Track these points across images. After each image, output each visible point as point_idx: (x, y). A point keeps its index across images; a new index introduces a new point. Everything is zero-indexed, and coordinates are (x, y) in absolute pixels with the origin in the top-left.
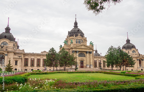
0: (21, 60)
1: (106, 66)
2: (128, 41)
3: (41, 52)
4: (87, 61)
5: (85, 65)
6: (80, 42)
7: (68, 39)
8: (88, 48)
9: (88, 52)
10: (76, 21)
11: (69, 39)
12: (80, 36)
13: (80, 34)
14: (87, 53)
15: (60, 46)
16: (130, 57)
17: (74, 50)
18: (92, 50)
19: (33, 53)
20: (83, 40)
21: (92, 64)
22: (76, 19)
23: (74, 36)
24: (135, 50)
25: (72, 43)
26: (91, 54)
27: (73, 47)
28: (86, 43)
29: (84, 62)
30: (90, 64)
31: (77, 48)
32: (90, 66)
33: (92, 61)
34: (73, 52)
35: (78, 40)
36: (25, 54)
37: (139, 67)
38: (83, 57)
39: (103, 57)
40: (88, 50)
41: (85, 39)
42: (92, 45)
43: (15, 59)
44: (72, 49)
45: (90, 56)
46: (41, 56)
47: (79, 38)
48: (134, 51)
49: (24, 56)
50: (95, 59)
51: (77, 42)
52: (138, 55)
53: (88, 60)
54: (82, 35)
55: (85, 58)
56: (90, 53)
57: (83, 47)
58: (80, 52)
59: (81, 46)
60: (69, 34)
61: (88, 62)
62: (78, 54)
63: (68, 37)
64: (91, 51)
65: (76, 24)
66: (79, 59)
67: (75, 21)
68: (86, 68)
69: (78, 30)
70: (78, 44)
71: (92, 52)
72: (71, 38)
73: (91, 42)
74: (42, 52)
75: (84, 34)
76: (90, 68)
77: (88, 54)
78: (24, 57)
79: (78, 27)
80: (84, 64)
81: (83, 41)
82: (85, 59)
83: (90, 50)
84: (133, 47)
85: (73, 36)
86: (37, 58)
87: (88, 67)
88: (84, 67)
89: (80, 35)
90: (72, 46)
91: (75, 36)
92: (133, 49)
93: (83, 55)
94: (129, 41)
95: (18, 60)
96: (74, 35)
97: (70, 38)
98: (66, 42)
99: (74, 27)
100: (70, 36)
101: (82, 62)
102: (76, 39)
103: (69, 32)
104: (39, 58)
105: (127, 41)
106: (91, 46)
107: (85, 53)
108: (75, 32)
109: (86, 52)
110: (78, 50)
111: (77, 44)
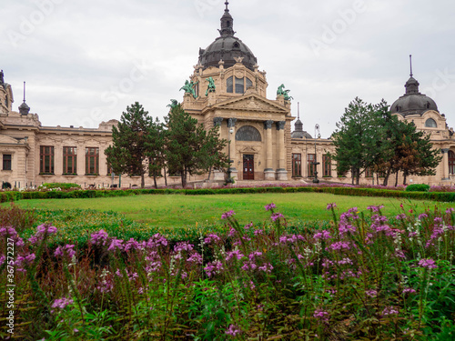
0: (23, 152)
1: (334, 174)
2: (412, 86)
3: (101, 125)
4: (266, 155)
5: (258, 169)
6: (243, 86)
7: (199, 78)
8: (271, 109)
9: (270, 122)
10: (227, 10)
11: (203, 77)
12: (242, 66)
13: (240, 59)
14: (266, 128)
15: (171, 103)
17: (219, 114)
18: (286, 114)
19: (72, 127)
20: (253, 80)
21: (283, 165)
22: (227, 3)
23: (221, 67)
24: (436, 118)
25: (212, 89)
26: (282, 131)
27: (217, 106)
28: (265, 92)
29: (257, 159)
30: (279, 166)
31: (231, 106)
32: (277, 174)
33: (283, 155)
34: (217, 122)
35: (234, 82)
36: (40, 132)
37: (447, 176)
38: (251, 140)
39: (325, 143)
40: (269, 117)
41: (261, 76)
42: (287, 99)
43: (3, 150)
44: (213, 110)
45: (276, 137)
46: (100, 139)
47: (238, 70)
48: (431, 122)
49: (39, 136)
50: (296, 150)
51: (230, 90)
52: (447, 134)
53: (270, 151)
54: (250, 61)
55: (259, 143)
56: (277, 125)
57: (252, 105)
58: (242, 125)
59: (244, 103)
60: (201, 58)
61: (270, 158)
62: (233, 130)
63: (197, 71)
64: (282, 118)
65: (227, 21)
66: (239, 148)
67: (223, 13)
68: (264, 179)
69: (237, 44)
70: (234, 94)
71: (283, 123)
72: (208, 71)
73: (282, 86)
74: (103, 124)
75: (255, 59)
76: (277, 178)
77: (269, 130)
78: (38, 140)
79: (233, 33)
80: (256, 165)
81: (254, 84)
82: (258, 149)
83: (277, 117)
84: (430, 106)
85: (218, 67)
86: (85, 145)
87: (271, 175)
88: (255, 177)
89: (243, 63)
90: (212, 100)
91: (225, 67)
92: (428, 115)
93: (252, 132)
94: (416, 84)
95: (11, 150)
96: (221, 62)
97: (205, 73)
98: (191, 88)
99: (221, 32)
100: (206, 66)
101: (248, 160)
102: (227, 76)
103: (201, 52)
104: (92, 143)
105: (407, 85)
106: (281, 102)
107: (259, 127)
108: (223, 53)
109: (265, 124)
110: (233, 115)
111: (230, 94)
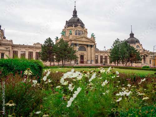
0: (8, 53)
1: (108, 62)
2: (132, 35)
3: (34, 44)
4: (88, 56)
5: (85, 60)
6: (80, 33)
7: (66, 30)
8: (90, 41)
9: (89, 45)
10: (75, 9)
11: (67, 30)
12: (80, 27)
13: (80, 24)
14: (88, 47)
15: (56, 38)
16: (137, 51)
17: (73, 42)
18: (94, 43)
19: (24, 45)
20: (84, 31)
21: (93, 59)
22: (75, 7)
23: (74, 27)
24: (139, 45)
25: (71, 34)
26: (93, 48)
27: (73, 39)
28: (87, 35)
29: (85, 57)
30: (92, 59)
31: (77, 40)
32: (91, 62)
33: (93, 56)
34: (72, 44)
35: (78, 32)
36: (14, 46)
37: (143, 64)
38: (83, 51)
39: (106, 52)
40: (89, 44)
41: (86, 30)
42: (94, 38)
43: (1, 52)
44: (71, 41)
45: (91, 50)
46: (33, 49)
47: (79, 28)
49: (13, 48)
50: (97, 54)
51: (76, 34)
52: (143, 50)
53: (89, 54)
54: (82, 25)
55: (85, 52)
56: (91, 46)
57: (84, 39)
58: (80, 46)
59: (81, 39)
60: (66, 24)
61: (89, 57)
62: (78, 47)
63: (66, 28)
64: (93, 44)
65: (75, 12)
66: (79, 53)
67: (74, 10)
68: (87, 63)
69: (78, 20)
70: (77, 36)
71: (93, 46)
72: (69, 28)
73: (93, 34)
75: (84, 25)
76: (91, 63)
77: (89, 48)
78: (12, 49)
79: (77, 16)
80: (84, 59)
81: (84, 33)
82: (85, 53)
83: (91, 44)
84: (137, 41)
85: (72, 27)
86: (28, 51)
87: (89, 62)
88: (84, 63)
89: (81, 26)
90: (71, 37)
91: (75, 27)
92: (137, 44)
93: (83, 48)
94: (133, 35)
95: (4, 52)
96: (73, 25)
97: (68, 28)
98: (64, 33)
99: (73, 16)
100: (69, 26)
101: (82, 57)
102: (75, 30)
103: (67, 22)
104: (31, 50)
105: (131, 35)
106: (93, 39)
107: (86, 47)
108: (74, 22)
109: (87, 46)
110: (78, 43)
111: (76, 36)
